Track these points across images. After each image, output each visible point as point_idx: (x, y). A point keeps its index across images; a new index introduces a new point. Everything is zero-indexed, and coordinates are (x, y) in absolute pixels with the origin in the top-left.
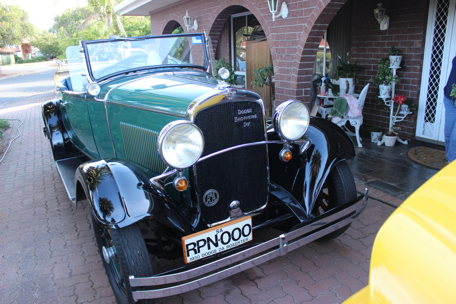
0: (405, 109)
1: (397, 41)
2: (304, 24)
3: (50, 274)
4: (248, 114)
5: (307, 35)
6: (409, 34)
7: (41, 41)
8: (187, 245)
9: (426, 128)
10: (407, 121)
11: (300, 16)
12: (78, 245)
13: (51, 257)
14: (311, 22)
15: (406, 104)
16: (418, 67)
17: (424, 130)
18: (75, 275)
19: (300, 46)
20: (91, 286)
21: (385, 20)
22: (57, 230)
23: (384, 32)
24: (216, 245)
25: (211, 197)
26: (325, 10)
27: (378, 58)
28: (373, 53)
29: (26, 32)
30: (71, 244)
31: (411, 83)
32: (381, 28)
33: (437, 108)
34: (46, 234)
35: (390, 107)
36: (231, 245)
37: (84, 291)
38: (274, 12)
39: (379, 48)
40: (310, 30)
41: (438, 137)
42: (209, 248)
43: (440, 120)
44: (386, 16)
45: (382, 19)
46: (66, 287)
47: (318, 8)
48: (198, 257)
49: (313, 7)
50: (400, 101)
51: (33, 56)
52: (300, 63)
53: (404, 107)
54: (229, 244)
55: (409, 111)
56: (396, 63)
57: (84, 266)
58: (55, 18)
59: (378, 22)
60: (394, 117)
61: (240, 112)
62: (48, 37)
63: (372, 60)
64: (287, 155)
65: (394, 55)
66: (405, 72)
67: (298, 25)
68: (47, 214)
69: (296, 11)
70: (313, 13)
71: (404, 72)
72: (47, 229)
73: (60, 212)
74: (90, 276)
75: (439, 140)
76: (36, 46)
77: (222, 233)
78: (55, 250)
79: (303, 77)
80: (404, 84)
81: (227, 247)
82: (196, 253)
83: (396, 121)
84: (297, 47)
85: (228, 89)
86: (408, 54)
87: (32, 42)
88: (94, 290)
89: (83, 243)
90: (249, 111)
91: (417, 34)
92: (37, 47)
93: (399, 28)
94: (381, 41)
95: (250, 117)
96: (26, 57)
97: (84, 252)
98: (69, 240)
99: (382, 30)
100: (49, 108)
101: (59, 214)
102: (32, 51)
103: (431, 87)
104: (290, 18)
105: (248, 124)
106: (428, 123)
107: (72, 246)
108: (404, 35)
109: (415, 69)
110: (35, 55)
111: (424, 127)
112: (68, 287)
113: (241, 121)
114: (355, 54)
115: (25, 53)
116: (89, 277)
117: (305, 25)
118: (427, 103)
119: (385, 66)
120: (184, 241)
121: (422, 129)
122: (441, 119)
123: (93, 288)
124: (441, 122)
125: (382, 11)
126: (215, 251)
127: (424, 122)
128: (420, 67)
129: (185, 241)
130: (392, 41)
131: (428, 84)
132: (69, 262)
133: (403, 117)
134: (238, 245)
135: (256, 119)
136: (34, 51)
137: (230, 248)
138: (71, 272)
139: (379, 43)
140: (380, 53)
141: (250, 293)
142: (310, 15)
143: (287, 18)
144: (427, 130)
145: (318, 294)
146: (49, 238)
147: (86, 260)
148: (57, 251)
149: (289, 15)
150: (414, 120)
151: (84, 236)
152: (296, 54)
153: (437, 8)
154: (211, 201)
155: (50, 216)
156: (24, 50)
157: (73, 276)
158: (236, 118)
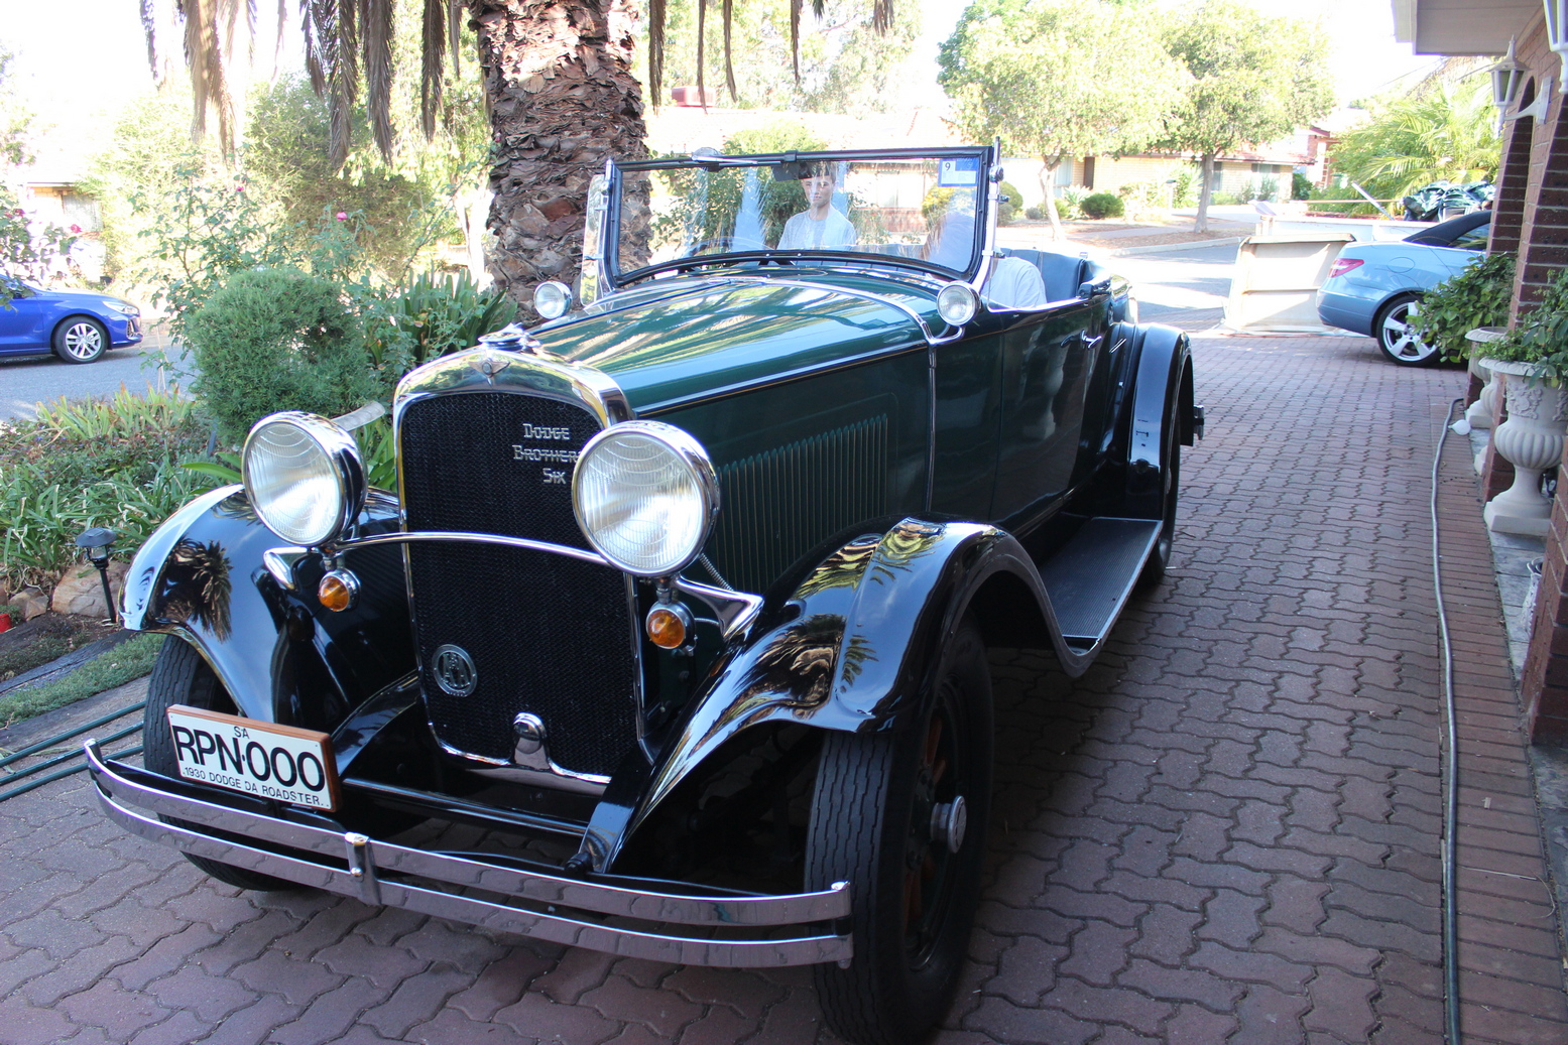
4: (555, 444)
24: (239, 767)
25: (454, 667)
36: (272, 790)
42: (223, 766)
48: (202, 776)
81: (263, 790)
82: (196, 760)
95: (563, 454)
105: (559, 477)
113: (535, 462)
126: (237, 783)
134: (290, 800)
137: (270, 796)
154: (456, 683)
158: (518, 448)
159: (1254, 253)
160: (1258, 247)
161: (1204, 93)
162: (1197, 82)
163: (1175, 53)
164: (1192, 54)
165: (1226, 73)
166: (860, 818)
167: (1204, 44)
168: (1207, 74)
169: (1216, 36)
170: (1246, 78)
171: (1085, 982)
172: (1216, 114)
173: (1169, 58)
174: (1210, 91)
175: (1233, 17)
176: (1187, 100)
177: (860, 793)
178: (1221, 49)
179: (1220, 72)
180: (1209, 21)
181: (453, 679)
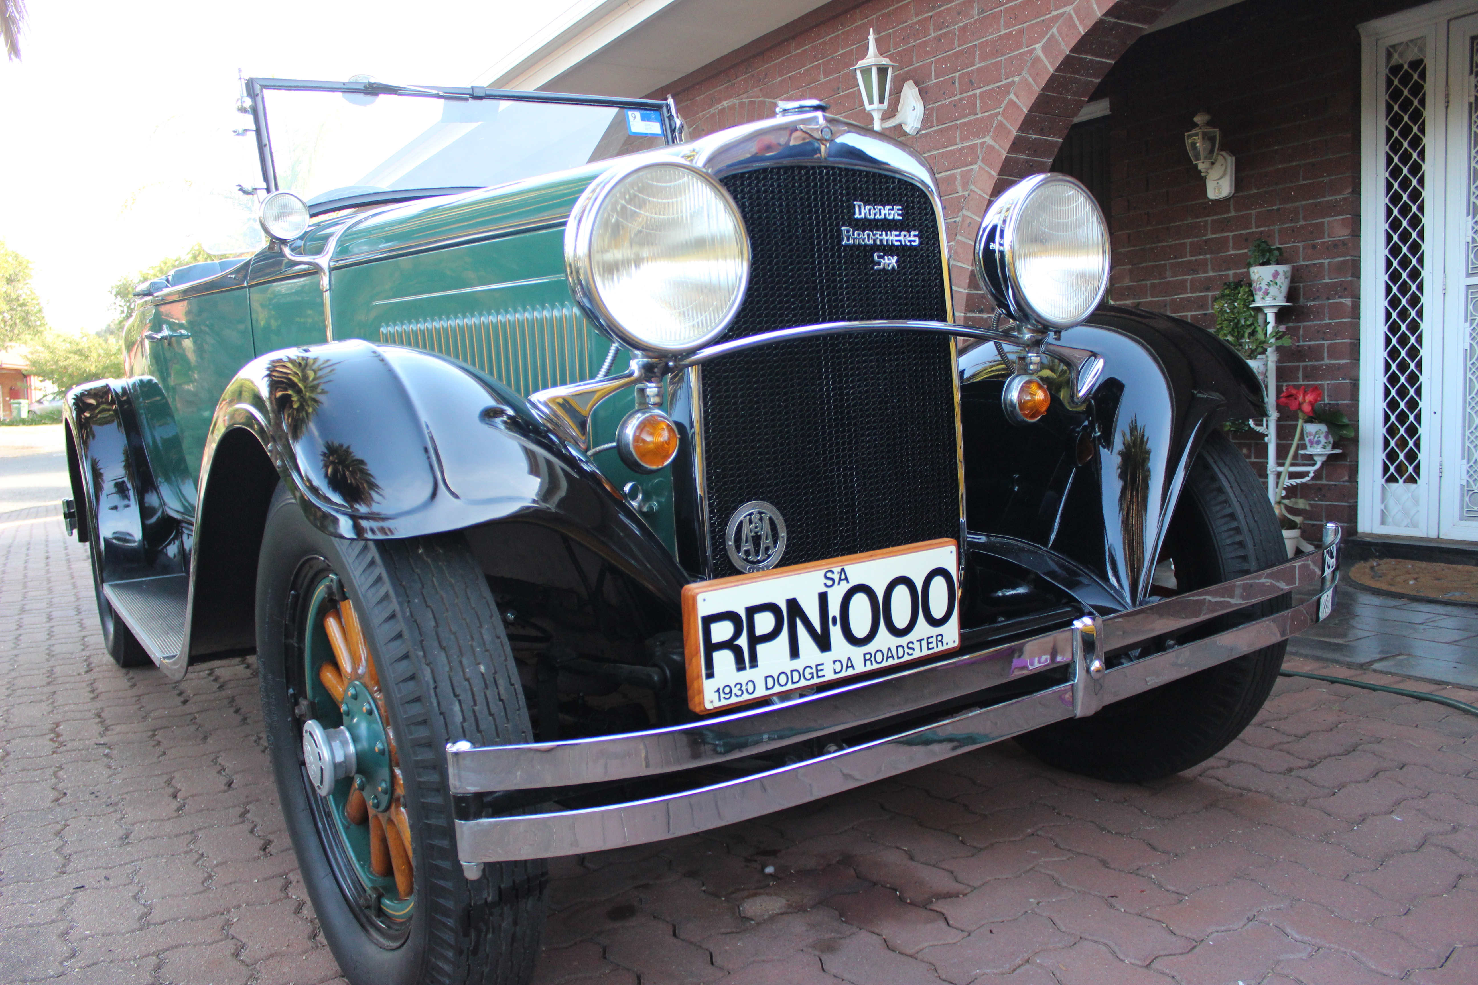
0: (1316, 439)
1: (1266, 229)
2: (982, 140)
3: (53, 922)
4: (887, 225)
5: (993, 173)
6: (1304, 203)
7: (67, 358)
8: (708, 621)
9: (1391, 501)
10: (1324, 482)
11: (965, 116)
12: (177, 836)
13: (63, 873)
14: (1006, 128)
15: (1320, 422)
16: (1347, 301)
17: (1385, 508)
18: (163, 923)
19: (969, 214)
20: (233, 954)
21: (1223, 168)
22: (93, 796)
23: (1222, 204)
24: (823, 643)
25: (756, 533)
26: (1053, 83)
27: (1208, 289)
28: (1190, 277)
29: (18, 321)
30: (151, 834)
31: (1326, 355)
32: (1212, 193)
33: (1422, 431)
34: (49, 808)
35: (1267, 435)
36: (879, 653)
37: (203, 968)
38: (878, 109)
39: (1206, 259)
40: (1004, 154)
41: (1439, 524)
42: (795, 652)
43: (1438, 466)
44: (1224, 153)
45: (1213, 163)
46: (123, 961)
47: (1030, 79)
48: (751, 690)
49: (1010, 80)
50: (1302, 403)
51: (36, 407)
52: (970, 268)
53: (1314, 432)
54: (871, 647)
55: (1330, 446)
56: (1273, 290)
57: (201, 892)
58: (118, 287)
59: (1200, 172)
60: (1280, 469)
61: (863, 211)
62: (89, 348)
63: (1188, 300)
64: (1032, 395)
65: (1267, 263)
66: (1301, 325)
67: (960, 146)
68: (55, 755)
69: (950, 102)
70: (1012, 96)
71: (1298, 322)
72: (53, 795)
73: (109, 748)
74: (228, 923)
75: (1441, 537)
76: (45, 374)
77: (845, 587)
78: (81, 852)
79: (982, 318)
80: (1301, 364)
81: (865, 660)
82: (740, 665)
83: (1288, 482)
84: (957, 220)
85: (819, 114)
86: (1307, 265)
87: (34, 363)
88: (247, 965)
89: (200, 829)
90: (891, 212)
91: (1331, 198)
92: (50, 379)
93: (1271, 188)
94: (1214, 236)
95: (896, 236)
96: (11, 411)
97: (202, 855)
98: (141, 822)
99: (1212, 201)
100: (91, 405)
101: (107, 756)
102: (33, 392)
103: (1394, 362)
104: (932, 129)
105: (891, 262)
106: (1399, 487)
107: (152, 838)
108: (1287, 206)
109: (1337, 311)
110: (41, 406)
111: (1383, 499)
112: (129, 960)
113: (866, 245)
114: (1129, 288)
115: (8, 399)
116: (226, 927)
117: (985, 142)
118: (1387, 418)
119: (1236, 304)
120: (694, 599)
121: (1378, 507)
122: (1441, 465)
123: (243, 962)
124: (1444, 474)
125: (1212, 139)
126: (817, 671)
127: (1383, 481)
128: (1353, 302)
129: (700, 598)
130: (1249, 231)
131: (1385, 354)
132: (138, 883)
133: (1312, 469)
134: (907, 658)
135: (915, 248)
136: (41, 390)
137: (875, 666)
138: (146, 915)
139: (1206, 241)
140: (1211, 274)
141: (926, 944)
142: (1003, 105)
143: (920, 130)
144: (1394, 510)
145: (1210, 931)
146: (59, 819)
147: (210, 877)
148: (88, 853)
149: (926, 120)
150: (1350, 477)
151: (202, 811)
152: (958, 242)
153: (1388, 115)
154: (757, 553)
155: (69, 760)
156: (7, 390)
157: (155, 924)
158: (848, 232)
181: (752, 551)
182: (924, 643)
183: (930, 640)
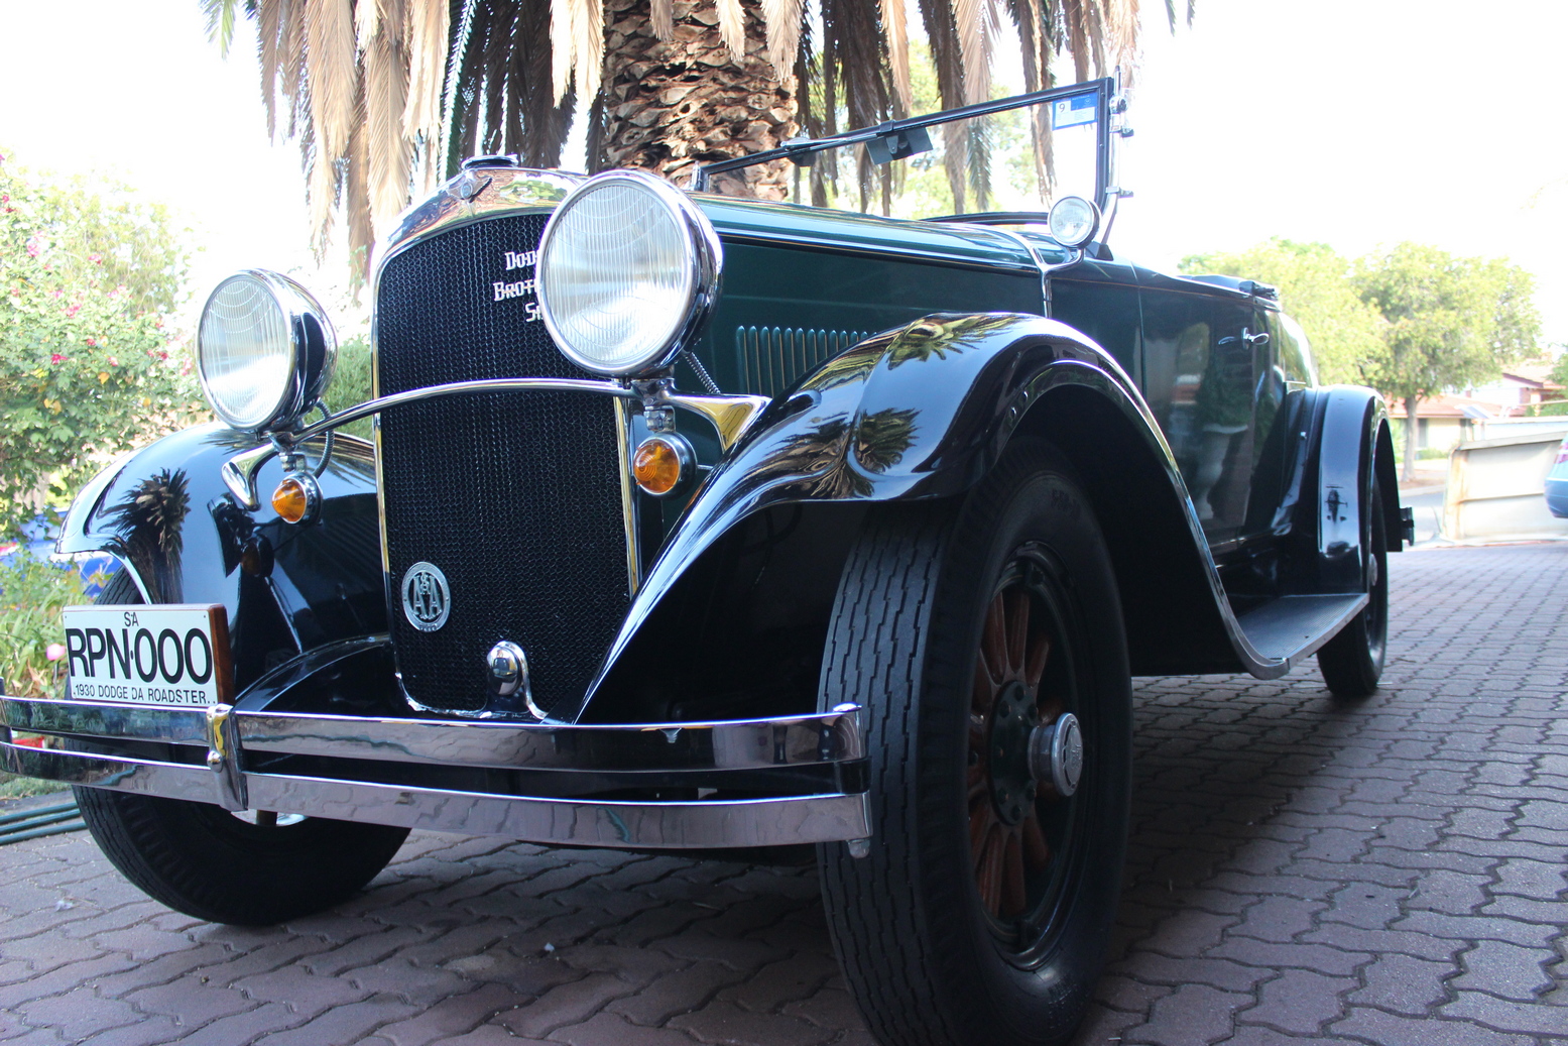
8: (69, 633)
24: (128, 672)
25: (425, 592)
36: (158, 693)
42: (112, 672)
48: (92, 692)
54: (153, 686)
77: (136, 628)
81: (150, 697)
82: (86, 671)
113: (518, 298)
126: (124, 693)
129: (64, 615)
134: (176, 703)
137: (156, 702)
154: (427, 612)
158: (499, 286)
159: (1466, 460)
160: (1471, 454)
161: (1401, 337)
162: (1391, 326)
163: (1365, 299)
164: (1386, 300)
165: (1422, 315)
166: (891, 644)
167: (1395, 289)
168: (1401, 318)
169: (1408, 279)
170: (1446, 319)
171: (1279, 1030)
172: (1414, 355)
173: (1361, 305)
174: (1407, 335)
175: (1424, 260)
176: (1383, 344)
177: (893, 609)
178: (1414, 292)
179: (1415, 314)
180: (1399, 266)
181: (423, 609)
182: (189, 694)
183: (194, 694)
